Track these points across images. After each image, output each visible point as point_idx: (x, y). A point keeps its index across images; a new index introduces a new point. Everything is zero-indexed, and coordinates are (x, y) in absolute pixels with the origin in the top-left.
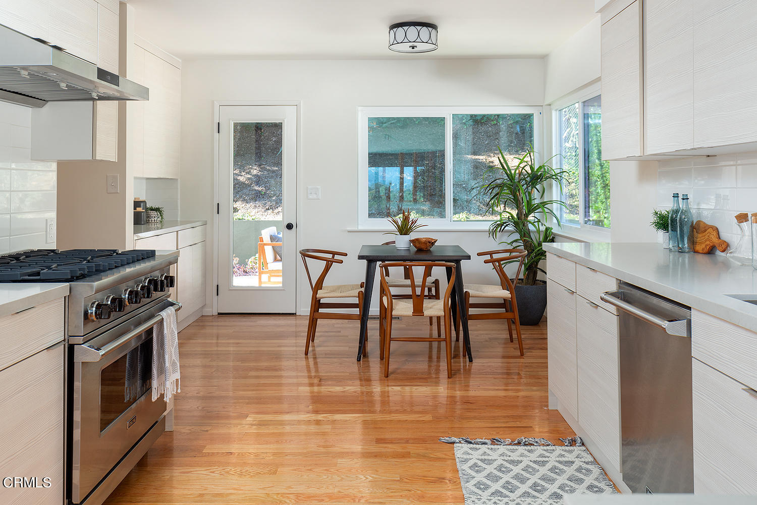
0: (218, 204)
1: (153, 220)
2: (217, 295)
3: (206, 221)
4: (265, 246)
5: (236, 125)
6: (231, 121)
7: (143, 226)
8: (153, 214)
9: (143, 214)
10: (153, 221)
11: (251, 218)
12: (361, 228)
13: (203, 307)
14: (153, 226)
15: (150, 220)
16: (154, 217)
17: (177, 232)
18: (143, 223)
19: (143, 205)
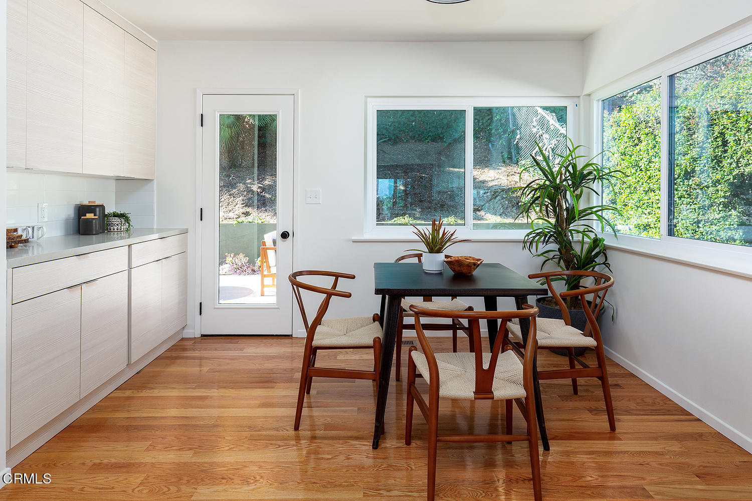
0: (201, 209)
1: (115, 228)
2: (201, 314)
3: (188, 229)
4: (267, 250)
5: (222, 116)
6: (216, 113)
7: (94, 236)
8: (116, 220)
9: (94, 221)
10: (116, 230)
11: (261, 221)
12: (367, 237)
13: (183, 328)
14: (116, 235)
15: (112, 228)
16: (117, 225)
17: (129, 246)
18: (94, 233)
19: (100, 211)
